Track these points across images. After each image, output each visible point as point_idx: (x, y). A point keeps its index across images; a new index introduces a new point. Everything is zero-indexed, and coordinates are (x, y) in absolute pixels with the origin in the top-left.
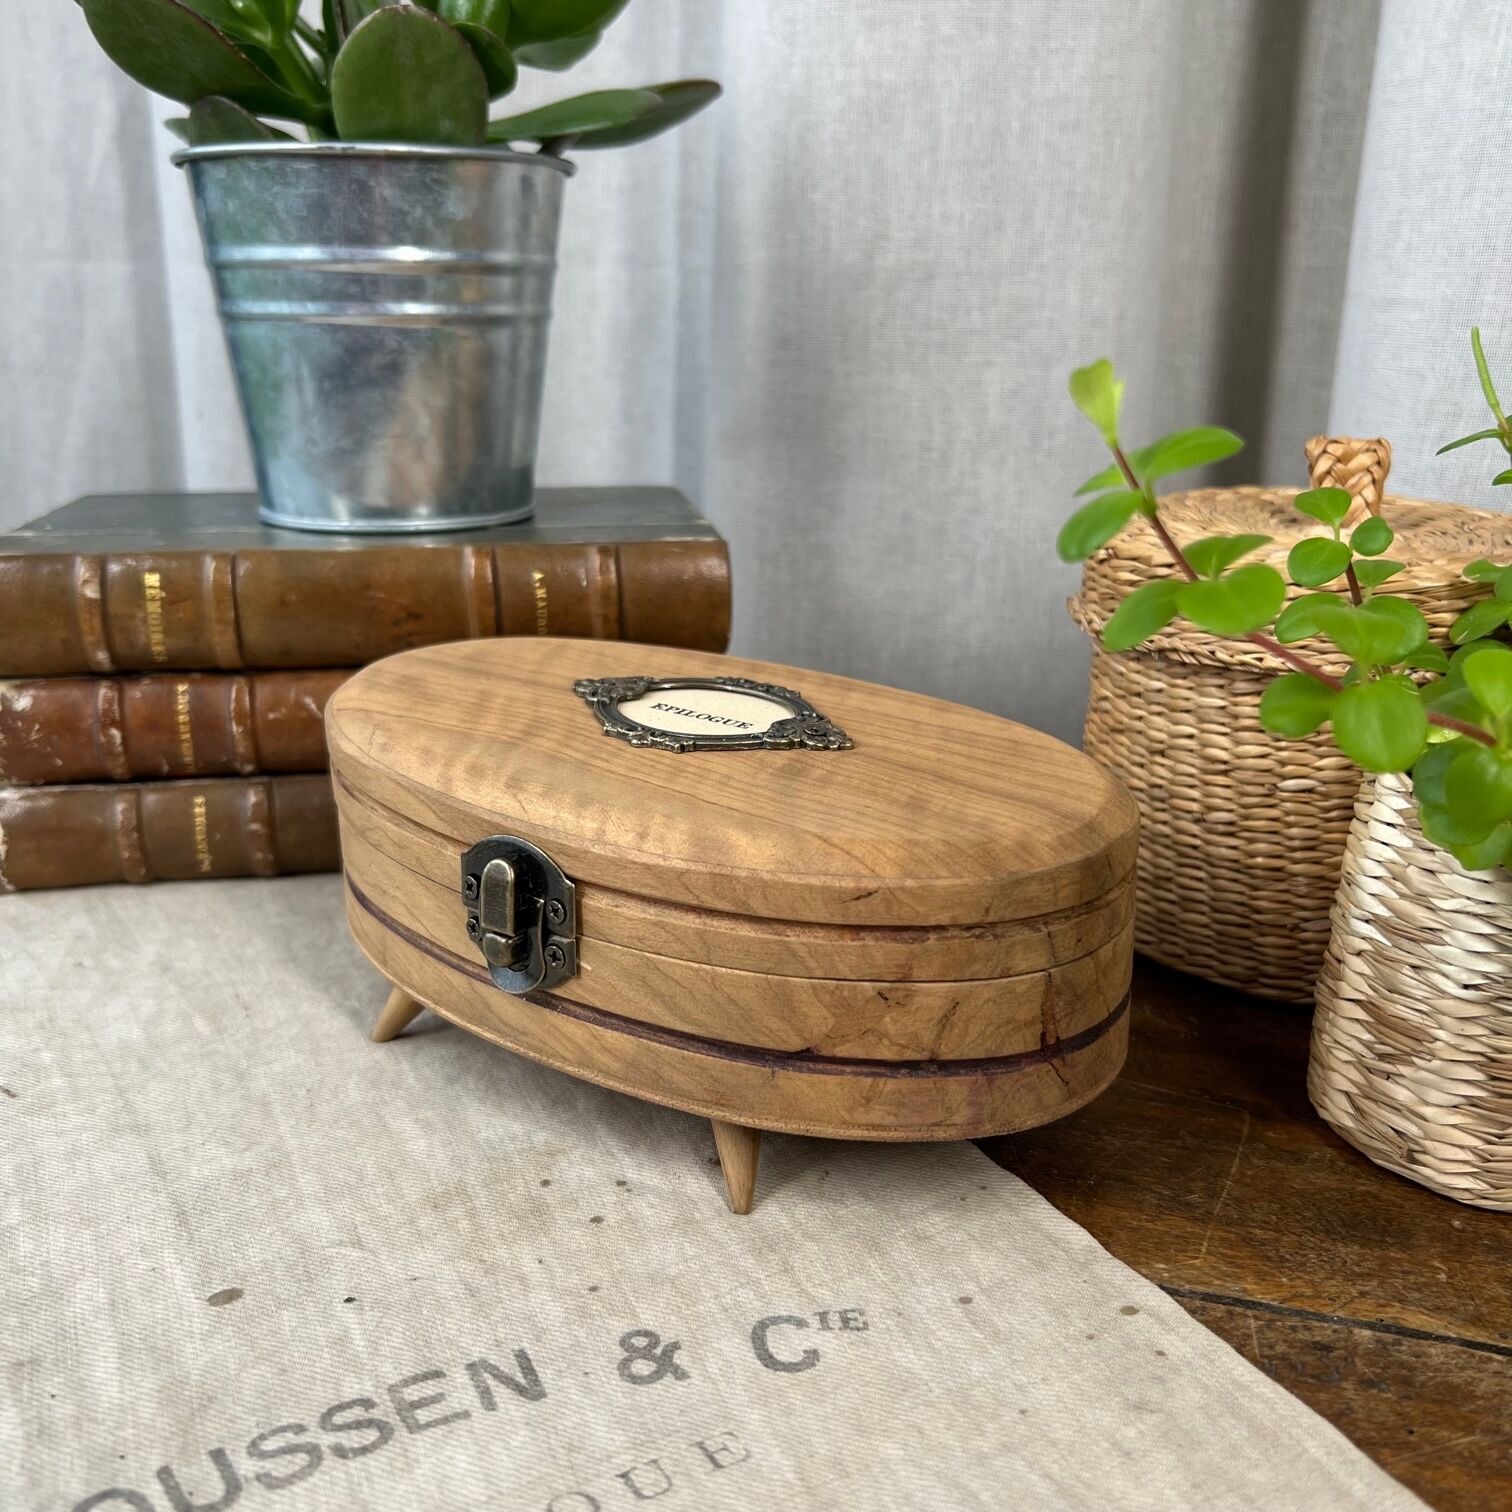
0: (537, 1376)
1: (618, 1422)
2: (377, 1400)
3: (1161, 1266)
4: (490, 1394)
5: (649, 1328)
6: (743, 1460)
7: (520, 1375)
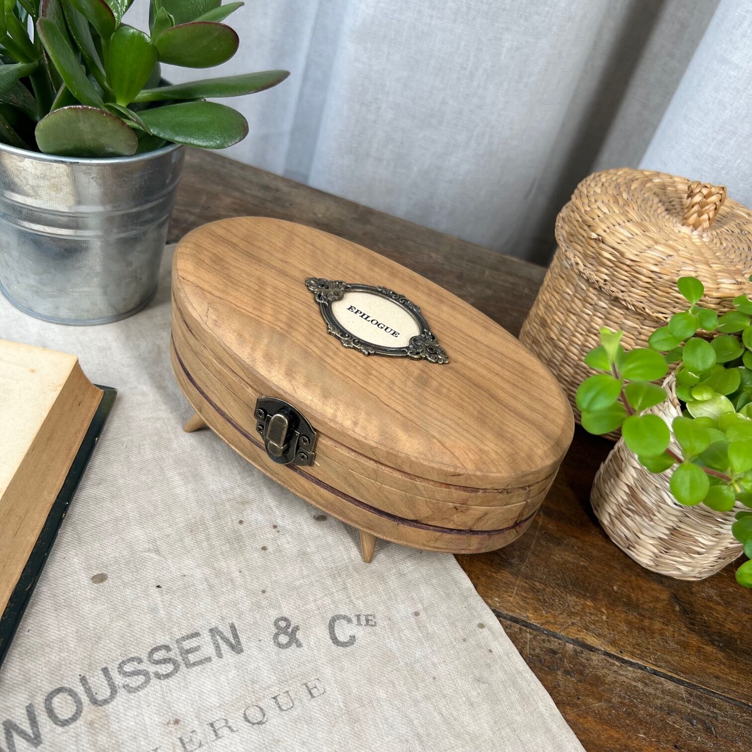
0: (239, 639)
1: (272, 669)
2: (171, 647)
3: (497, 599)
4: (220, 648)
5: (286, 616)
6: (323, 694)
7: (232, 638)
